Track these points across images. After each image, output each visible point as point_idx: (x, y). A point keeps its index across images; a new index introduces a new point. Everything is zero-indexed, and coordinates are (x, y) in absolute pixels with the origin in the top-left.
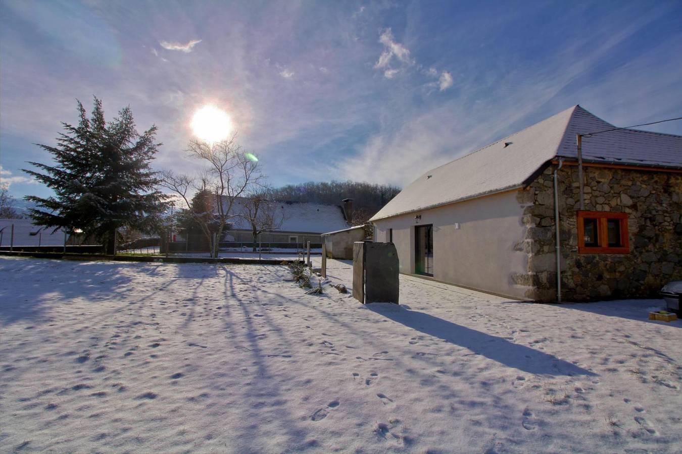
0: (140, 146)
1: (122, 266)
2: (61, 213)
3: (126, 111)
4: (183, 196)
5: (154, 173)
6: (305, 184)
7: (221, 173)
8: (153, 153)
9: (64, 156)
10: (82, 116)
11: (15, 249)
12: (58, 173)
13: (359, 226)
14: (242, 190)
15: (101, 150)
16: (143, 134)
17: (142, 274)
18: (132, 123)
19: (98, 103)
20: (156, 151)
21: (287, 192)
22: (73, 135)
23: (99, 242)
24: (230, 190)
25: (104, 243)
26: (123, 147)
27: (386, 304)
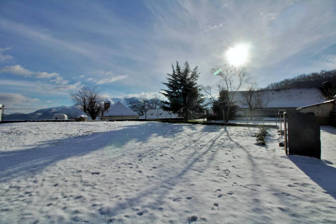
0: (192, 76)
1: (184, 125)
2: (170, 106)
3: (186, 63)
4: (210, 94)
5: (199, 86)
6: (298, 77)
7: (226, 80)
8: (198, 77)
9: (169, 86)
10: (173, 69)
11: (159, 119)
12: (168, 92)
13: (330, 101)
14: (239, 88)
15: (180, 81)
16: (193, 71)
17: (189, 129)
18: (189, 67)
19: (177, 63)
20: (199, 76)
21: (285, 84)
22: (170, 77)
23: (183, 116)
24: (232, 89)
25: (185, 117)
26: (187, 78)
27: (307, 157)
